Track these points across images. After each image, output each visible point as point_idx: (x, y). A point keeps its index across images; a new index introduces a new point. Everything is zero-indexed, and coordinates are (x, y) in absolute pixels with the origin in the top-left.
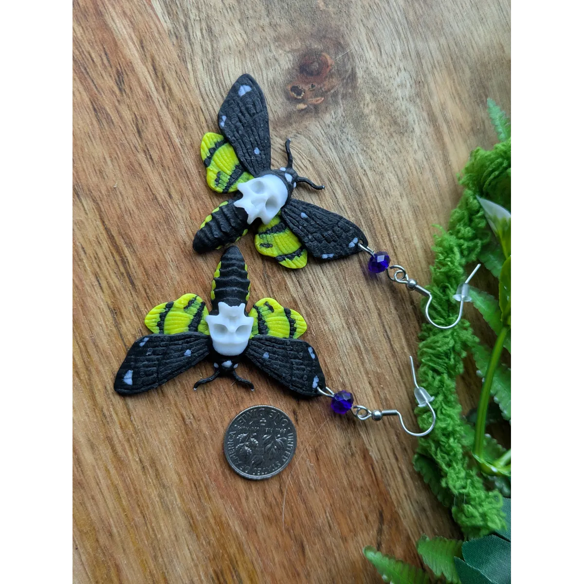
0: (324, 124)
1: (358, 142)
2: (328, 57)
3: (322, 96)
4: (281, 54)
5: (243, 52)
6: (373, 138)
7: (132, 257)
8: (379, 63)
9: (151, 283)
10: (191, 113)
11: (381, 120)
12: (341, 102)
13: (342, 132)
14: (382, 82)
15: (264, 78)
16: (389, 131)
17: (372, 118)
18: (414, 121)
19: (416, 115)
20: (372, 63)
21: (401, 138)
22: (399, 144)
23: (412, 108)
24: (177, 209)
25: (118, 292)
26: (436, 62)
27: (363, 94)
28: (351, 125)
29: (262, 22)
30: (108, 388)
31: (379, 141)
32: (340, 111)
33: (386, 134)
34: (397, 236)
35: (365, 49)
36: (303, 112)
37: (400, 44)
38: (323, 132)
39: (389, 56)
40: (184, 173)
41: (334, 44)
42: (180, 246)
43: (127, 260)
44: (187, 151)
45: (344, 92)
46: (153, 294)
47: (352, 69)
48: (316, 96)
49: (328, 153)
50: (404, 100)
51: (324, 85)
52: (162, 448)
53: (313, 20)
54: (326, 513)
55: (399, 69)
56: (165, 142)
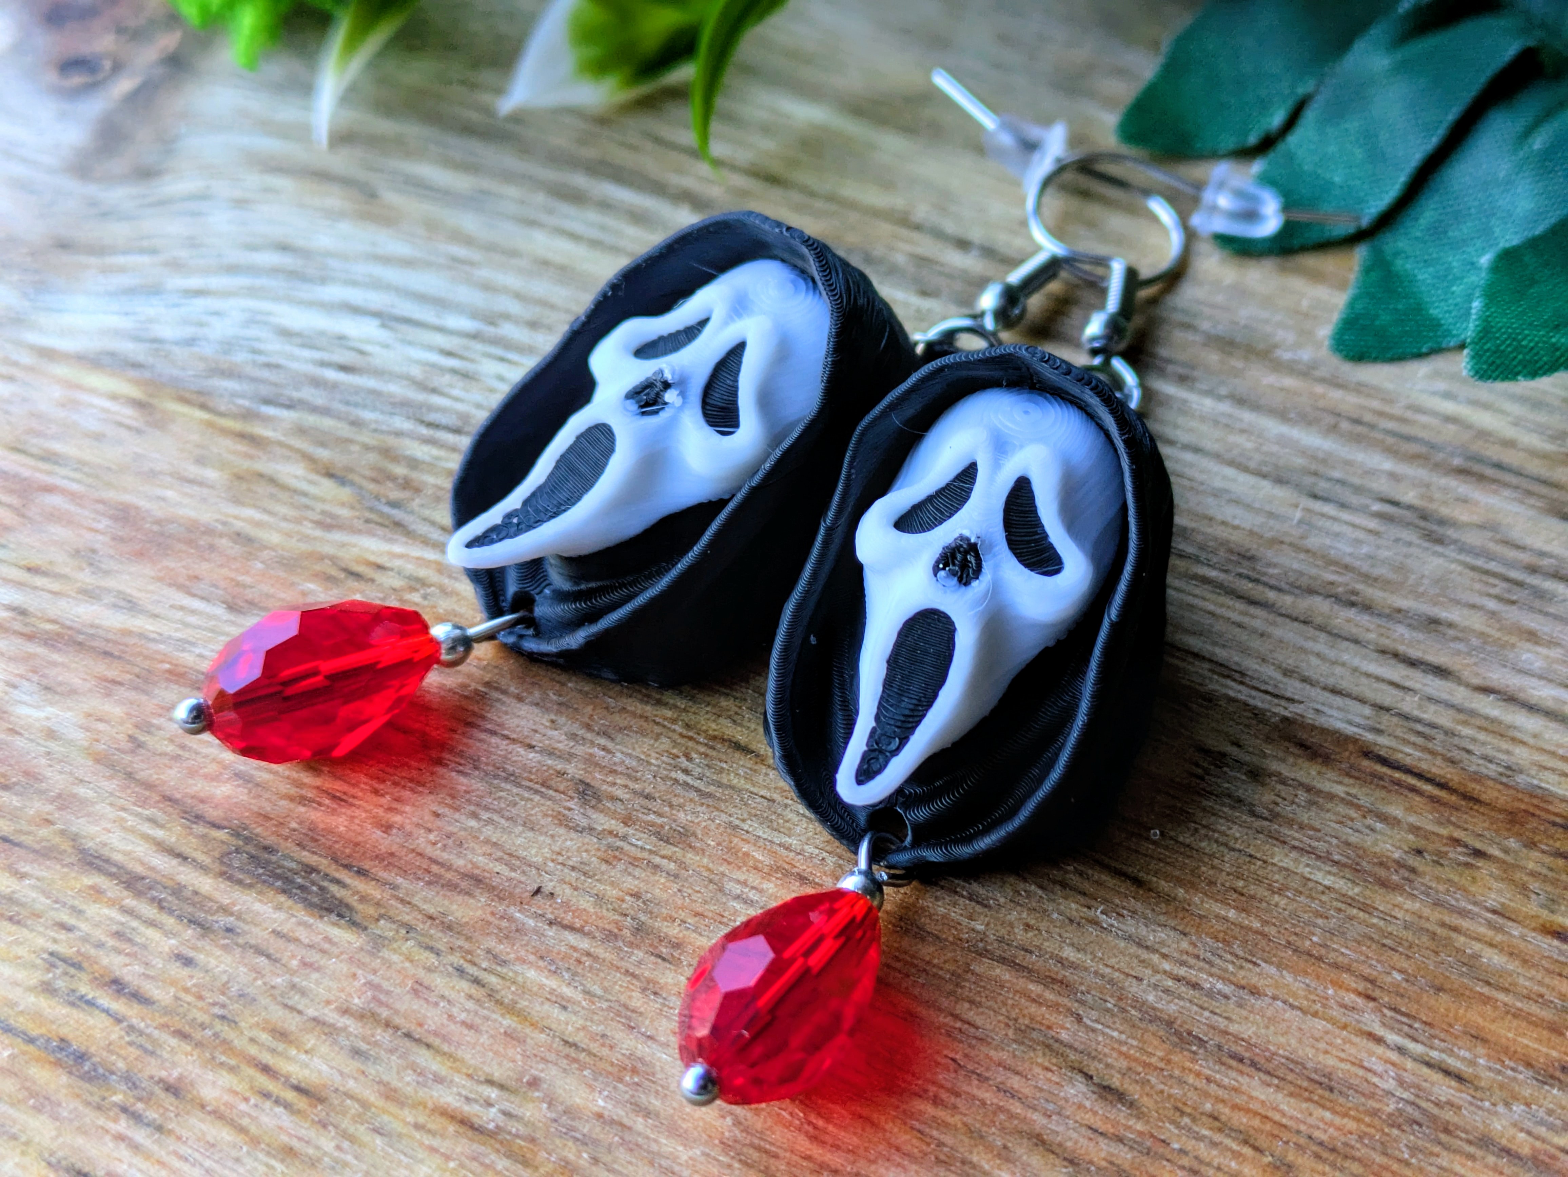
54: (1379, 1040)
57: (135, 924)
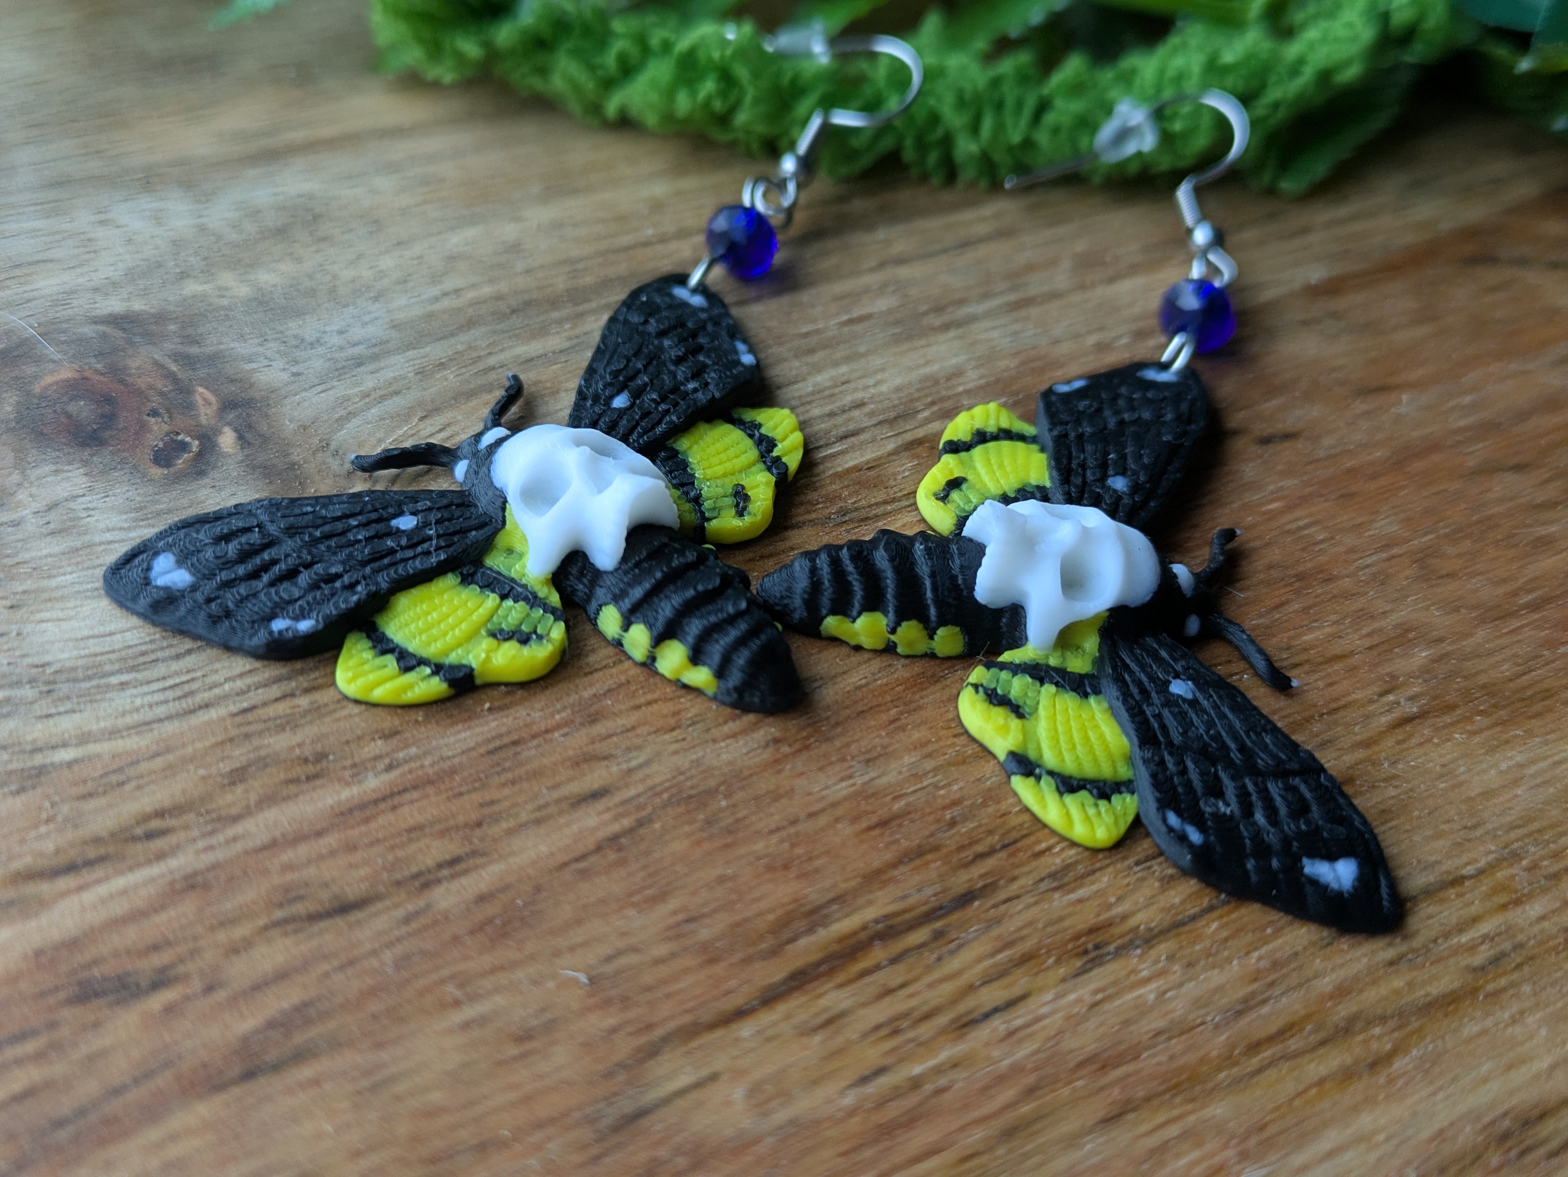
2: (51, 379)
3: (191, 392)
5: (14, 599)
7: (859, 908)
9: (950, 839)
10: (256, 742)
13: (317, 344)
24: (647, 771)
25: (1009, 945)
30: (1390, 953)
36: (250, 436)
40: (502, 754)
42: (786, 756)
43: (876, 921)
44: (413, 750)
46: (991, 832)
47: (96, 323)
48: (192, 407)
51: (152, 387)
56: (382, 820)
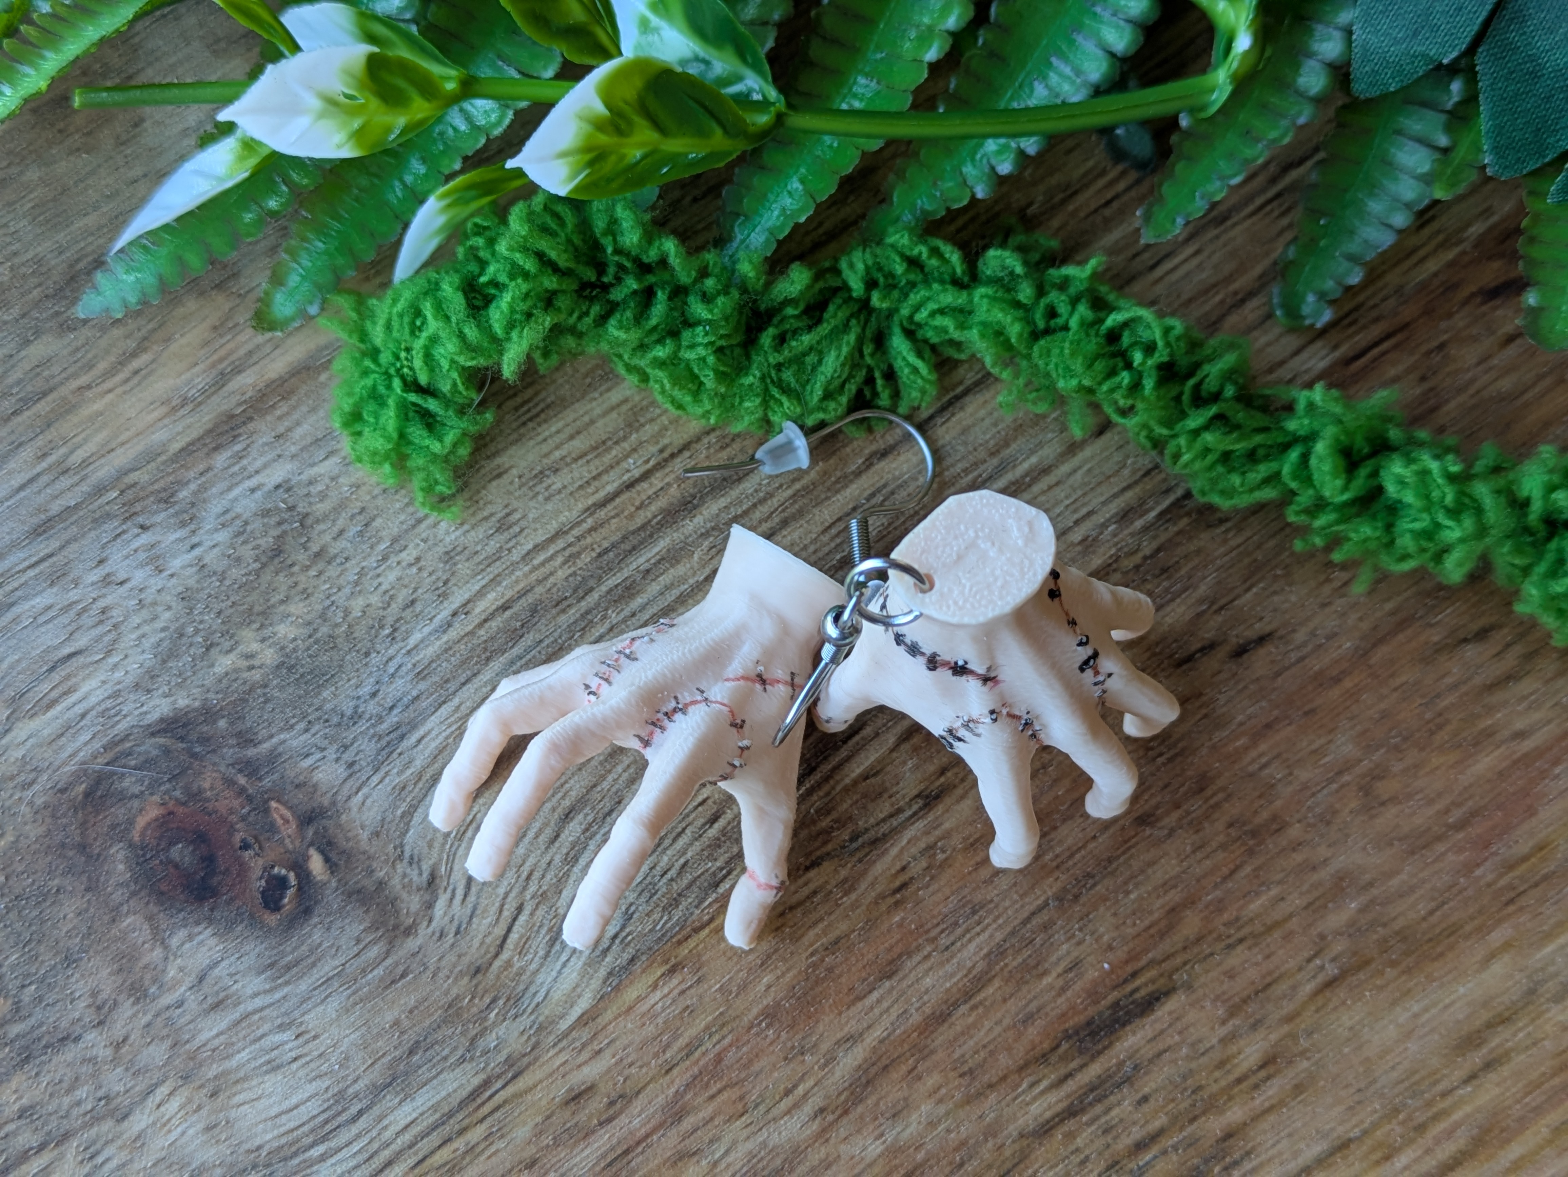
0: (351, 782)
1: (375, 659)
2: (141, 822)
3: (267, 811)
4: (181, 969)
5: (210, 1087)
6: (347, 612)
8: (109, 653)
11: (282, 602)
12: (266, 746)
13: (356, 716)
14: (163, 629)
15: (268, 999)
16: (307, 568)
17: (285, 630)
18: (253, 491)
19: (230, 489)
20: (119, 674)
21: (318, 521)
22: (340, 523)
23: (215, 507)
26: (44, 465)
27: (220, 681)
28: (326, 694)
29: (103, 1052)
31: (347, 590)
32: (295, 740)
33: (320, 573)
34: (627, 457)
35: (79, 709)
36: (333, 856)
37: (26, 598)
38: (375, 779)
39: (74, 626)
41: (98, 813)
45: (233, 741)
47: (153, 734)
48: (272, 828)
49: (433, 745)
50: (195, 540)
51: (231, 811)
52: (1423, 1026)
53: (45, 896)
55: (107, 581)
57: (1103, 1120)
